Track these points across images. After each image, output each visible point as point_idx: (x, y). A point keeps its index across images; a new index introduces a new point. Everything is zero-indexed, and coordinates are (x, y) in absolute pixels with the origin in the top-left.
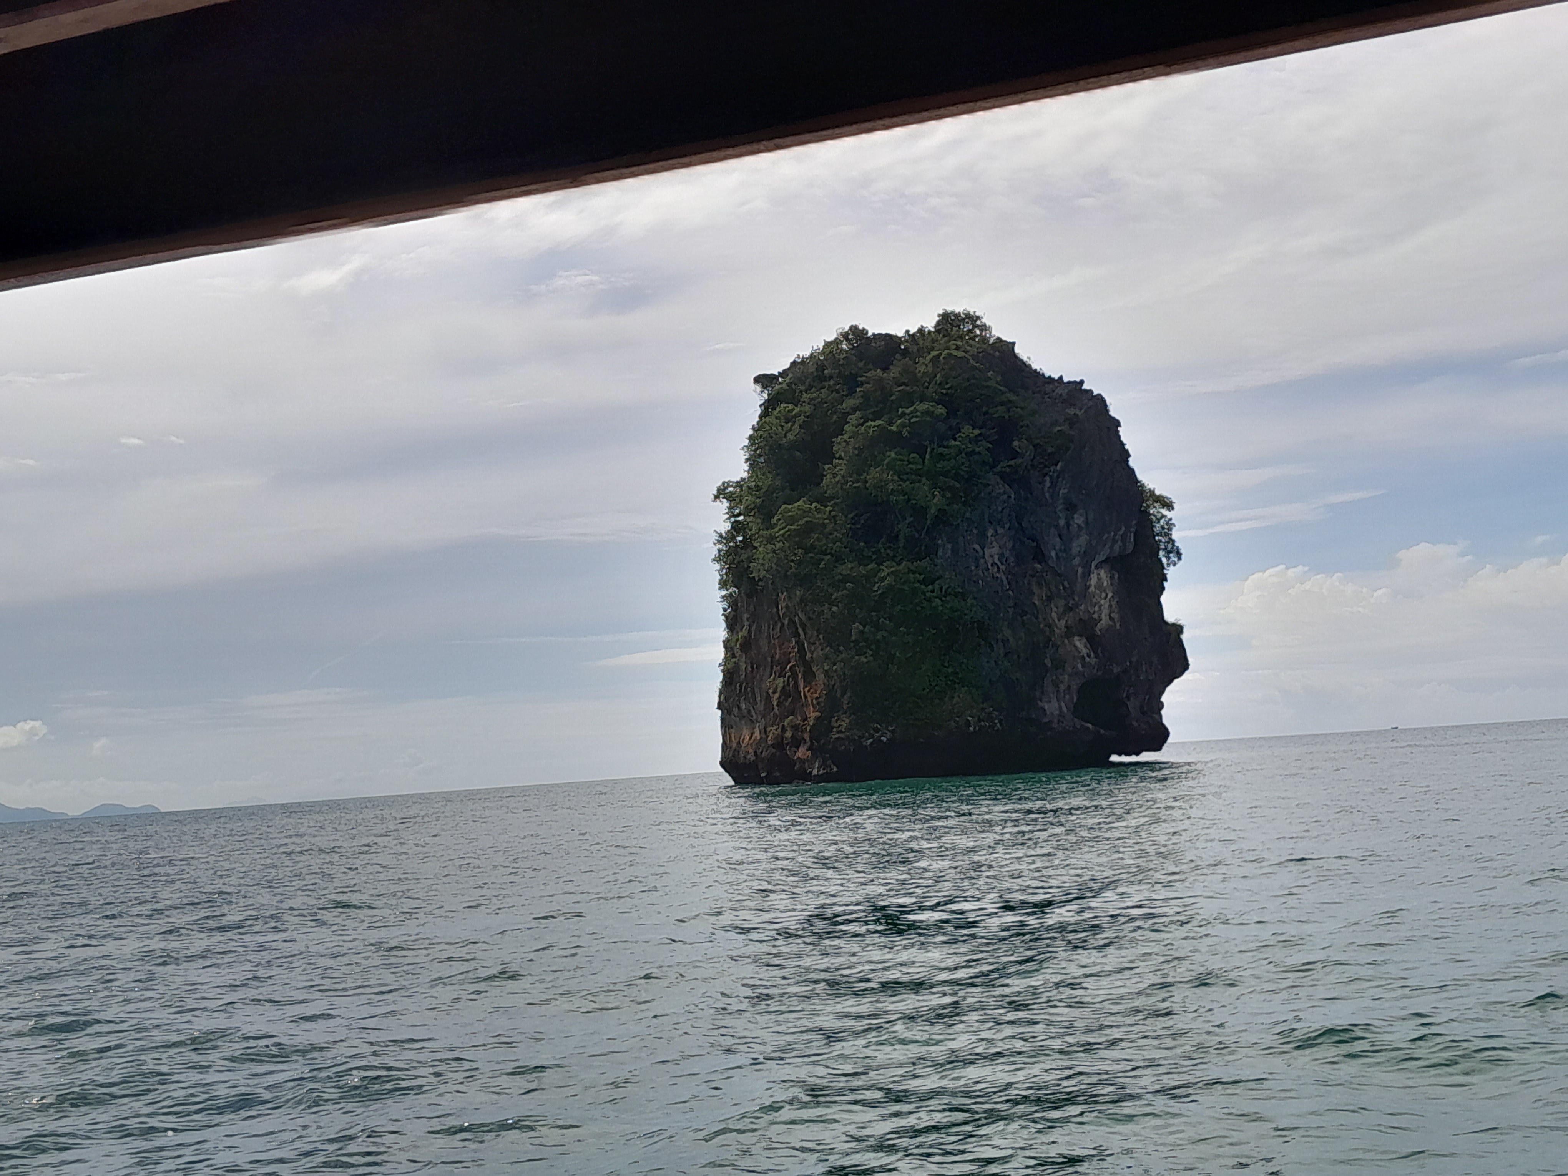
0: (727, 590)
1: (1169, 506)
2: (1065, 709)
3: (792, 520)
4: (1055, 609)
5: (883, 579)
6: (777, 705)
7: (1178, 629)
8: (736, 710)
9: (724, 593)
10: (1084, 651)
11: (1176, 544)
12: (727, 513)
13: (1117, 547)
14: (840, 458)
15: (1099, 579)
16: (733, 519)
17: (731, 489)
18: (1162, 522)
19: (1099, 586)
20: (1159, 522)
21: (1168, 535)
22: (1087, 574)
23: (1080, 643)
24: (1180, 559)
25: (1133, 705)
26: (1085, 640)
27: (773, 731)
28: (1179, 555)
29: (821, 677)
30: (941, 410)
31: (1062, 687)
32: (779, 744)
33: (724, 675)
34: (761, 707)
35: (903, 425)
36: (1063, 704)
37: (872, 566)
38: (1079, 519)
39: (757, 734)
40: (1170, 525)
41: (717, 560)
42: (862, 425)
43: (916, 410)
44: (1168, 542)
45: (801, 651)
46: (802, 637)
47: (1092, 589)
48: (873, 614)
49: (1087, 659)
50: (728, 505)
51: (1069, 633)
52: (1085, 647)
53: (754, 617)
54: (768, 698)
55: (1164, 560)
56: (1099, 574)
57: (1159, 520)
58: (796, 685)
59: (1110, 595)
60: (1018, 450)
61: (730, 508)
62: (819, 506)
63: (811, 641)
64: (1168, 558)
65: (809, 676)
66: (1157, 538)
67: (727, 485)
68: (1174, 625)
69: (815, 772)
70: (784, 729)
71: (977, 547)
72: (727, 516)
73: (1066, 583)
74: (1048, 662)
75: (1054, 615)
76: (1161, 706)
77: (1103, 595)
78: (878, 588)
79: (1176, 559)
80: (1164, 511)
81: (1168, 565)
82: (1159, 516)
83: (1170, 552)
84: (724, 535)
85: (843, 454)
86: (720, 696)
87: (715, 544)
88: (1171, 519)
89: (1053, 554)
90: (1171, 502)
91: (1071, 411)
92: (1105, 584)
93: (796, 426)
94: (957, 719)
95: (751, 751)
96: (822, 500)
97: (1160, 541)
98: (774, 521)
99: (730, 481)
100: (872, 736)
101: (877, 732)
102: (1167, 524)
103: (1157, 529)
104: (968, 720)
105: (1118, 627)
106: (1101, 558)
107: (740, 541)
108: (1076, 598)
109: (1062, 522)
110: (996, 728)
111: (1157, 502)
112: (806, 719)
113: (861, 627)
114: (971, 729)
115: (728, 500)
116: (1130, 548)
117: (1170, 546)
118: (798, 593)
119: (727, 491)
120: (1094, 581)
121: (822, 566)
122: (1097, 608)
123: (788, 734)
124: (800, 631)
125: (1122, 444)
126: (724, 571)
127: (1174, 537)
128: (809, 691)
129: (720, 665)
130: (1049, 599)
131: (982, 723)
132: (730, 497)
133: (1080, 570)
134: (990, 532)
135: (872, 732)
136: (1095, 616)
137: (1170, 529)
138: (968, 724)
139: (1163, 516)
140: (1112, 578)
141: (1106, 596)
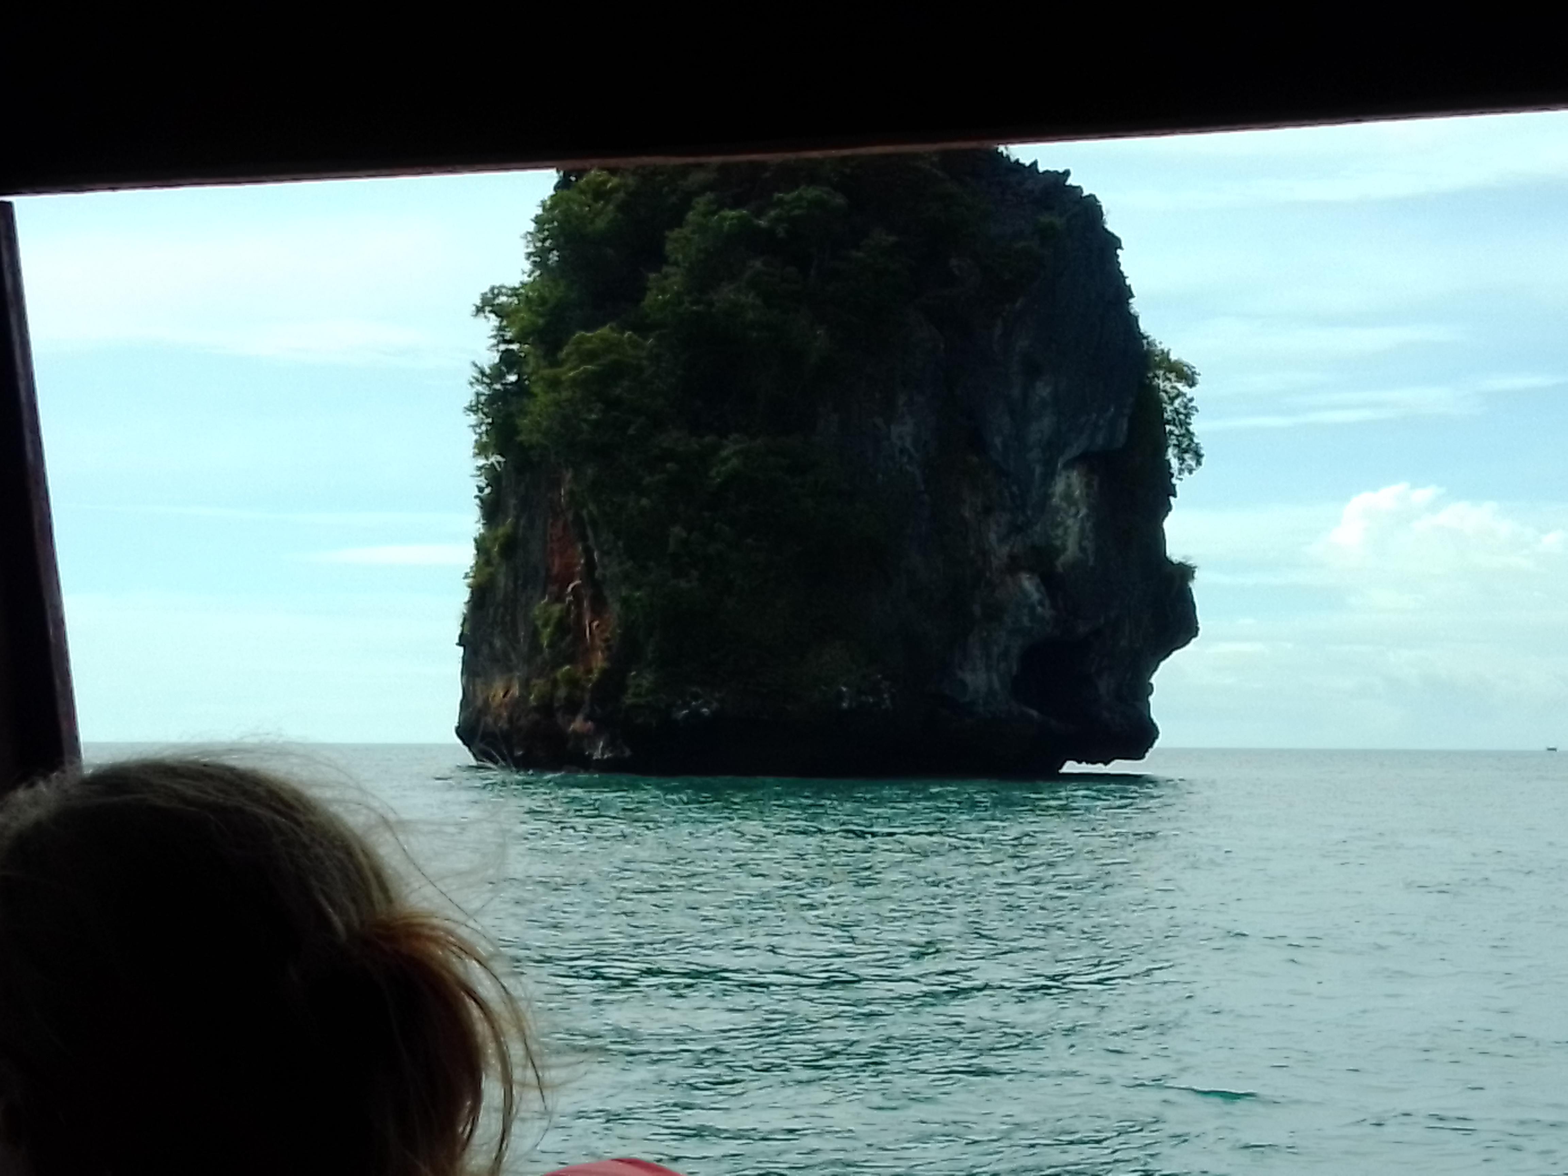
0: (487, 458)
1: (1190, 379)
2: (997, 685)
3: (591, 356)
4: (994, 527)
5: (725, 461)
6: (549, 646)
7: (1185, 572)
8: (485, 649)
9: (481, 462)
10: (1036, 596)
11: (1196, 440)
12: (494, 337)
13: (1100, 440)
14: (676, 264)
15: (1069, 486)
16: (503, 347)
17: (503, 299)
18: (1177, 403)
19: (1068, 496)
20: (1172, 404)
21: (1184, 424)
22: (1049, 476)
23: (1028, 583)
24: (1199, 463)
25: (1105, 686)
26: (1038, 580)
27: (539, 684)
28: (1198, 456)
29: (615, 608)
30: (839, 200)
31: (996, 650)
32: (546, 707)
33: (472, 593)
34: (524, 647)
35: (778, 220)
36: (995, 678)
37: (708, 439)
38: (1043, 390)
39: (515, 691)
40: (1188, 410)
41: (473, 409)
42: (714, 213)
43: (800, 198)
44: (1183, 436)
45: (590, 565)
46: (591, 542)
47: (1055, 500)
48: (706, 514)
49: (1039, 609)
50: (497, 324)
51: (1014, 565)
52: (1038, 590)
53: (525, 504)
54: (535, 634)
55: (1175, 463)
56: (1068, 477)
57: (1172, 400)
58: (579, 617)
59: (1083, 511)
60: (957, 272)
61: (500, 329)
62: (635, 337)
63: (606, 547)
64: (1182, 460)
65: (599, 606)
66: (1168, 427)
67: (495, 292)
68: (1181, 565)
69: (597, 755)
70: (555, 683)
71: (879, 421)
72: (494, 341)
73: (1015, 489)
74: (977, 610)
75: (993, 537)
76: (1149, 689)
77: (1073, 510)
78: (717, 474)
79: (1193, 463)
80: (1182, 387)
81: (1181, 471)
82: (1173, 393)
83: (1186, 451)
84: (488, 371)
85: (680, 257)
86: (463, 625)
87: (471, 384)
88: (1191, 400)
89: (998, 441)
90: (1194, 373)
91: (1045, 219)
92: (1077, 493)
93: (611, 207)
94: (823, 688)
95: (505, 714)
96: (642, 328)
97: (1171, 433)
98: (562, 355)
99: (502, 287)
100: (686, 705)
101: (696, 699)
102: (1186, 407)
103: (1168, 415)
104: (840, 691)
105: (1091, 563)
106: (1074, 451)
107: (512, 384)
108: (1029, 513)
109: (1016, 392)
110: (883, 707)
111: (1171, 372)
112: (589, 671)
113: (684, 534)
114: (845, 705)
115: (497, 315)
116: (1121, 439)
117: (1186, 442)
118: (590, 471)
119: (497, 301)
120: (1059, 487)
121: (631, 431)
122: (1060, 532)
123: (562, 692)
124: (590, 532)
125: (1121, 277)
126: (484, 428)
127: (1191, 428)
128: (598, 626)
129: (466, 576)
130: (988, 510)
131: (863, 698)
132: (500, 312)
133: (1038, 470)
134: (902, 399)
135: (688, 699)
136: (1058, 543)
137: (1187, 416)
138: (840, 696)
139: (1180, 394)
140: (1088, 485)
141: (1078, 513)
